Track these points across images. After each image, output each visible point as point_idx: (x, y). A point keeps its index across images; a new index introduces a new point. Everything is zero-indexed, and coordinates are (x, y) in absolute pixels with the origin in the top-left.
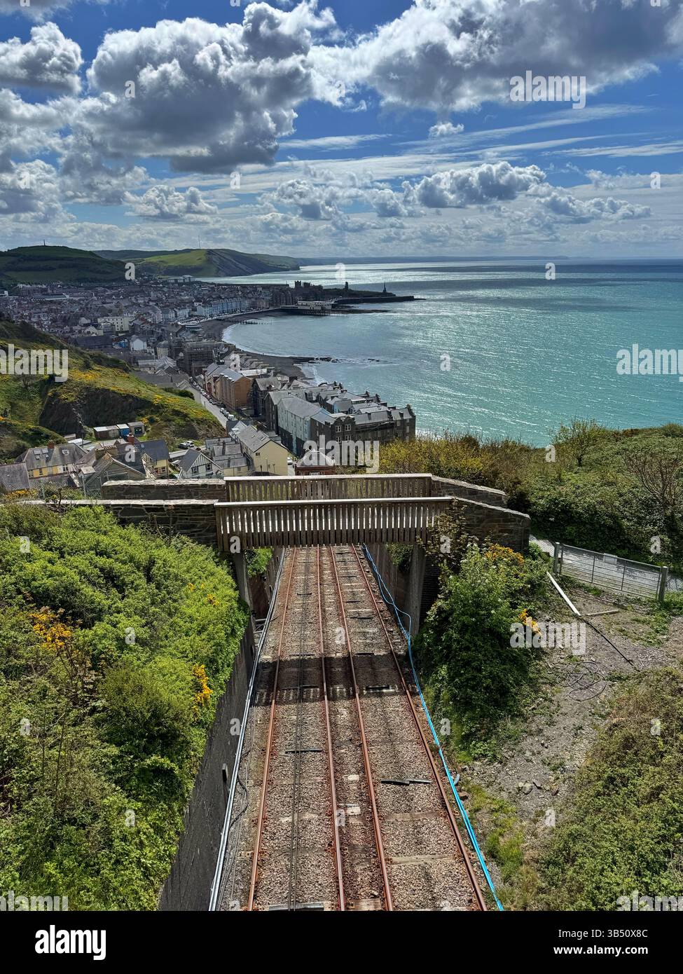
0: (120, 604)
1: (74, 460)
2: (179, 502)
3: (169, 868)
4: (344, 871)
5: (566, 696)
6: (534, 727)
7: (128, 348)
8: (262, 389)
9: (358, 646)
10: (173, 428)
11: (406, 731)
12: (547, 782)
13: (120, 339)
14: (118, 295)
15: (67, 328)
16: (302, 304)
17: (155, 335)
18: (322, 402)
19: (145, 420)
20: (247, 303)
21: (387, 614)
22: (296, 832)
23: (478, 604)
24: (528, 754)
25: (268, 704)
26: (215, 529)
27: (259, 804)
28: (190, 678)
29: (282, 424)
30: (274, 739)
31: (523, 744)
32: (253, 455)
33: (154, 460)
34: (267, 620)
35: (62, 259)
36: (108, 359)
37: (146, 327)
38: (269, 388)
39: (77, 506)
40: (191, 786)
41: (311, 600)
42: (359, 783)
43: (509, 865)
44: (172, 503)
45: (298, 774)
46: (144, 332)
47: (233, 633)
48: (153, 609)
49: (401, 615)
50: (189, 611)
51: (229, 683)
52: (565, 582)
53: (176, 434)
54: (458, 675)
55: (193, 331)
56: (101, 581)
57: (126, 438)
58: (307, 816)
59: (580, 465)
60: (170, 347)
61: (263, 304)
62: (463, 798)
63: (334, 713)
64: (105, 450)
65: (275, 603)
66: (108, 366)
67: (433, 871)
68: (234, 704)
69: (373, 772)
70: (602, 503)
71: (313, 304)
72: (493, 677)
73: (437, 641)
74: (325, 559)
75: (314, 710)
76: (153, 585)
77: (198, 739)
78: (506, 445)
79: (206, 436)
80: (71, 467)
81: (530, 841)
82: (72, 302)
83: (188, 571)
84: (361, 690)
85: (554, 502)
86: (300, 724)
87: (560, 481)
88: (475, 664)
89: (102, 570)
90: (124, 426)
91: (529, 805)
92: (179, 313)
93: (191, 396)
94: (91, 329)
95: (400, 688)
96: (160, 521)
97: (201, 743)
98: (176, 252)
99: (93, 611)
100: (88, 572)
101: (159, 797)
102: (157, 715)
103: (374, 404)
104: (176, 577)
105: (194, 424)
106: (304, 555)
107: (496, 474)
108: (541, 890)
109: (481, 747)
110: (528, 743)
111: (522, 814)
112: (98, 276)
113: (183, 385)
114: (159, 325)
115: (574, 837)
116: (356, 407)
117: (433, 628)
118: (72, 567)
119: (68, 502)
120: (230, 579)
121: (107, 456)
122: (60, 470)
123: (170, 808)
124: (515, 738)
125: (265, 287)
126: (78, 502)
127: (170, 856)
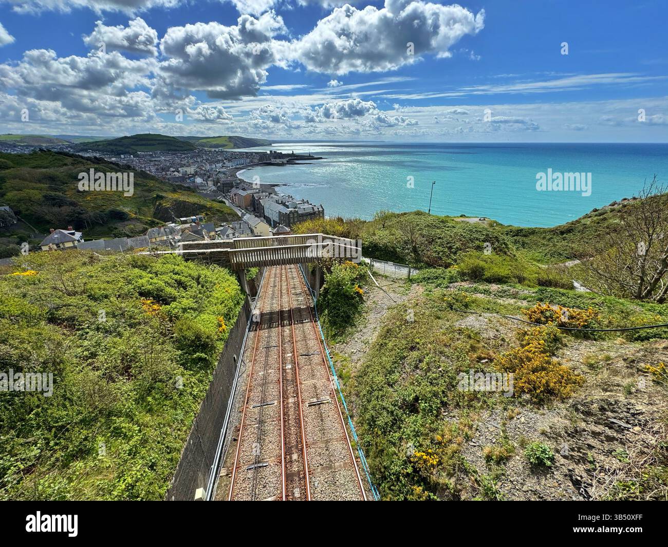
0: (184, 295)
1: (171, 234)
2: (212, 250)
3: (205, 395)
4: (283, 389)
5: (371, 317)
6: (359, 329)
7: (194, 182)
8: (256, 199)
9: (295, 305)
10: (217, 217)
11: (311, 335)
12: (363, 348)
13: (190, 178)
14: (188, 157)
15: (164, 173)
16: (273, 161)
17: (206, 176)
18: (284, 204)
19: (204, 214)
20: (248, 160)
21: (308, 292)
22: (265, 378)
23: (339, 284)
24: (356, 339)
25: (256, 330)
26: (229, 261)
27: (251, 368)
28: (216, 322)
29: (266, 214)
30: (258, 344)
31: (354, 336)
32: (254, 228)
33: (209, 232)
34: (256, 298)
35: (159, 140)
36: (184, 187)
37: (202, 172)
38: (260, 198)
39: (165, 254)
40: (216, 364)
41: (276, 288)
42: (291, 357)
43: (346, 379)
44: (209, 251)
45: (267, 356)
46: (201, 174)
47: (238, 303)
48: (199, 295)
49: (313, 292)
50: (216, 296)
51: (237, 323)
52: (375, 274)
53: (218, 220)
54: (331, 312)
55: (224, 173)
56: (176, 285)
57: (195, 223)
58: (270, 371)
59: (384, 227)
60: (214, 181)
61: (256, 161)
62: (331, 358)
63: (283, 331)
64: (186, 229)
65: (261, 291)
66: (185, 190)
67: (318, 385)
68: (240, 331)
69: (297, 352)
70: (389, 242)
71: (278, 161)
72: (344, 312)
73: (324, 300)
74: (283, 271)
75: (275, 331)
76: (200, 286)
77: (220, 346)
78: (356, 220)
79: (232, 221)
80: (170, 237)
81: (355, 370)
82: (165, 160)
83: (217, 279)
84: (295, 322)
85: (371, 242)
86: (269, 337)
87: (374, 234)
88: (337, 308)
89: (176, 281)
90: (194, 217)
91: (355, 357)
92: (217, 165)
93: (224, 203)
94: (176, 173)
95: (311, 319)
96: (204, 259)
97: (222, 346)
98: (214, 137)
99: (171, 298)
100: (169, 282)
101: (201, 368)
102: (198, 337)
103: (306, 204)
104: (211, 282)
105: (226, 215)
106: (275, 270)
107: (349, 233)
108: (356, 387)
109: (339, 338)
110: (357, 335)
111: (352, 361)
112: (178, 148)
113: (220, 198)
114: (208, 171)
115: (368, 367)
116: (298, 206)
117: (323, 295)
118: (161, 280)
119: (161, 252)
120: (236, 281)
121: (187, 231)
122: (165, 238)
123: (207, 372)
124: (352, 334)
125: (256, 153)
126: (166, 252)
127: (206, 390)
